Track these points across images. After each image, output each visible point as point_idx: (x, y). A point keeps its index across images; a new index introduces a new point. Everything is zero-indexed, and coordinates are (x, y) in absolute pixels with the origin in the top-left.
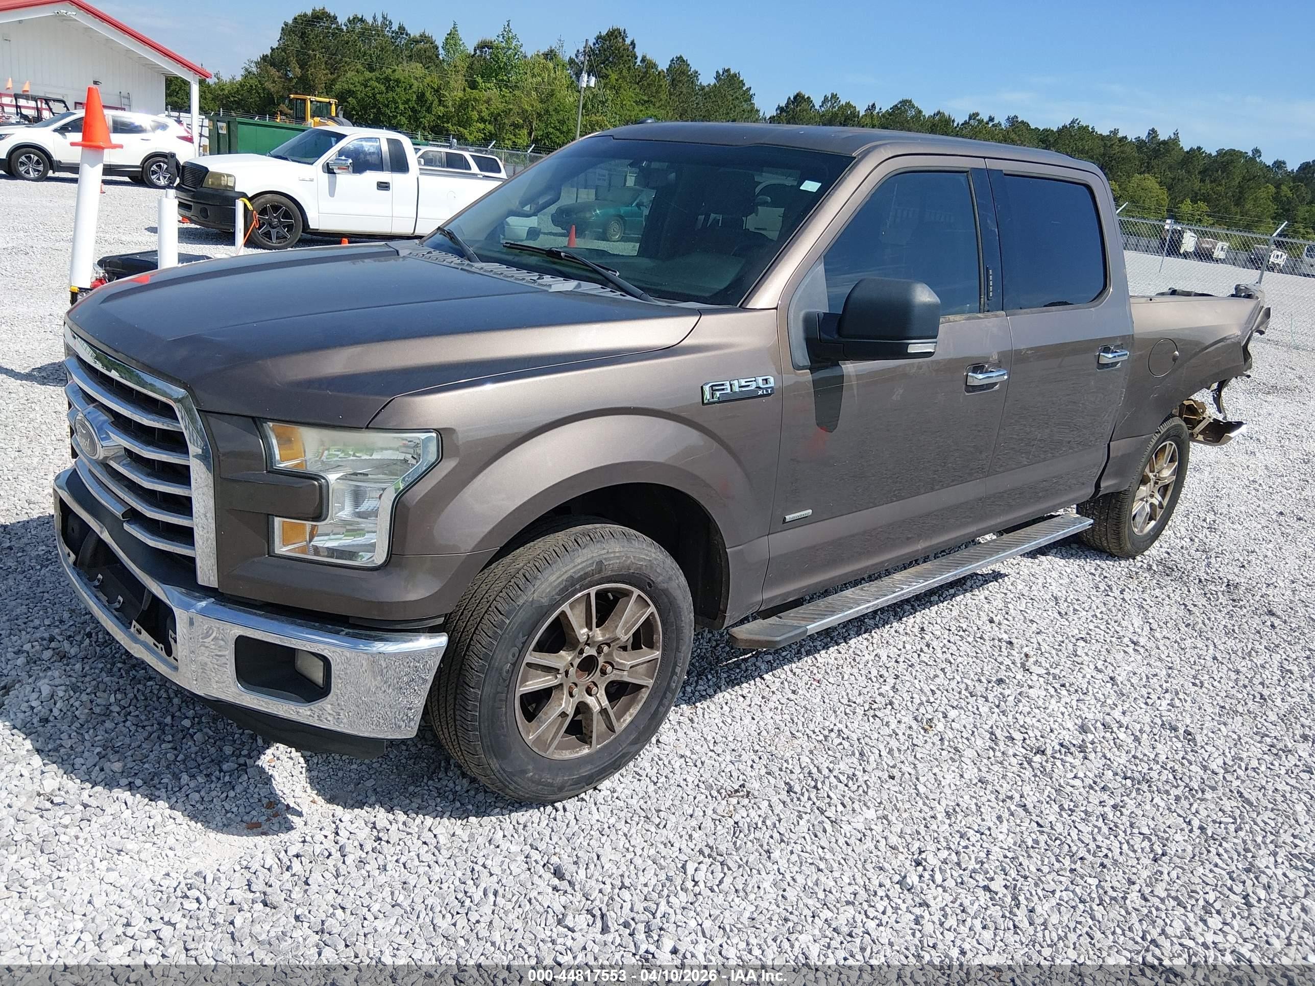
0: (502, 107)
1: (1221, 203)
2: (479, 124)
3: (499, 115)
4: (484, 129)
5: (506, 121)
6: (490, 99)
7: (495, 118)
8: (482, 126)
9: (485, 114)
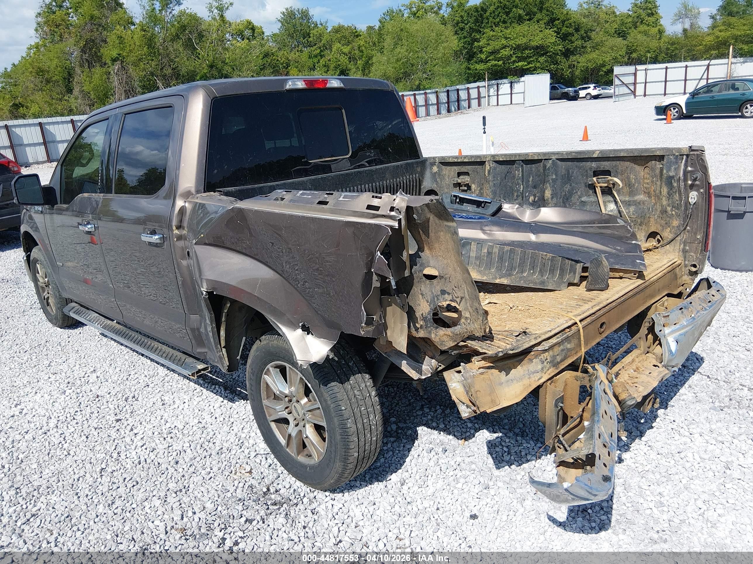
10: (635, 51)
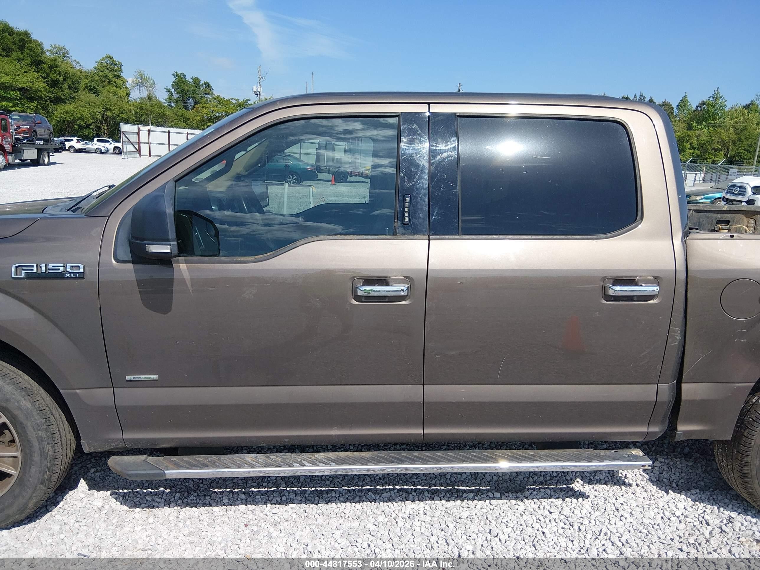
0: (706, 139)
2: (690, 151)
3: (705, 144)
4: (693, 153)
5: (709, 147)
6: (699, 135)
7: (702, 146)
8: (691, 151)
9: (695, 144)
10: (109, 109)
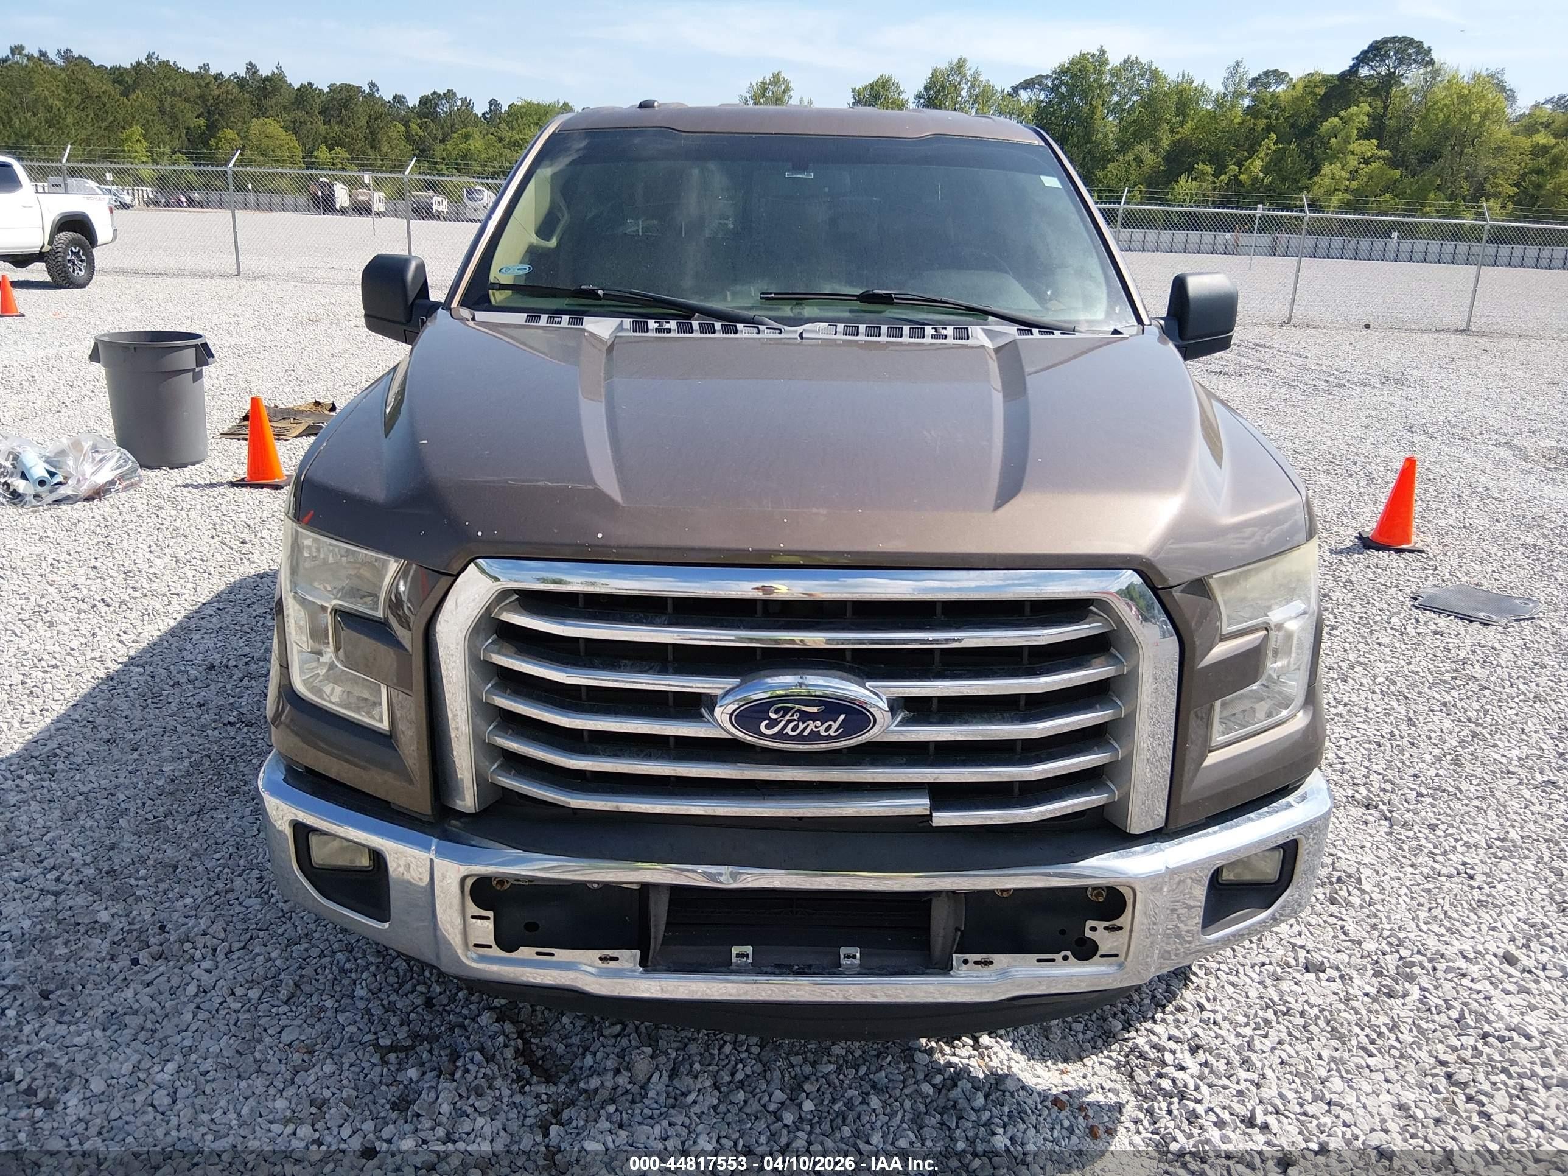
1: (357, 148)
